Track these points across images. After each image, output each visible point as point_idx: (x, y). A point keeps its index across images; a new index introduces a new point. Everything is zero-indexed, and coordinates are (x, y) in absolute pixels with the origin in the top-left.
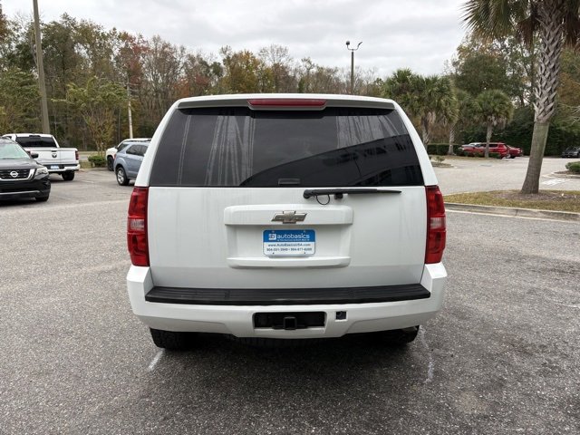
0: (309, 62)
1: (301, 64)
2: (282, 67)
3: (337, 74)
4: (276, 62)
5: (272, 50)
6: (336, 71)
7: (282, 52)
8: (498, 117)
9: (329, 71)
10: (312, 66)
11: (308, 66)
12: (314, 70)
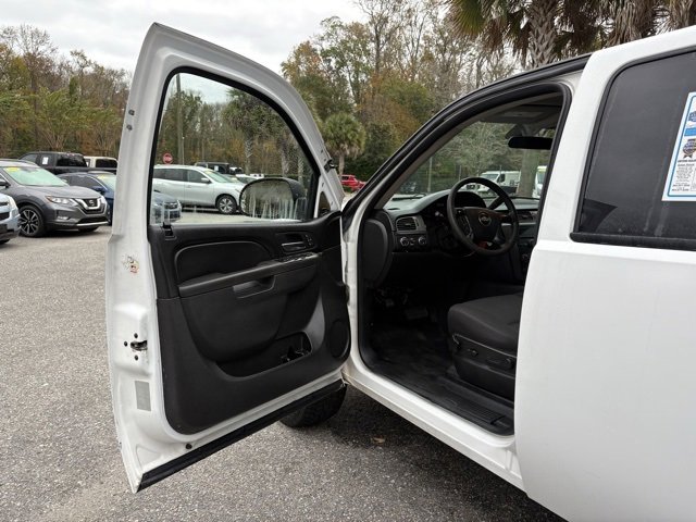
0: (83, 57)
1: (70, 58)
2: (40, 59)
3: (125, 79)
4: (31, 51)
5: (23, 33)
6: (122, 74)
7: (41, 37)
8: (350, 145)
9: (112, 72)
10: (88, 63)
11: (81, 61)
12: (89, 70)
